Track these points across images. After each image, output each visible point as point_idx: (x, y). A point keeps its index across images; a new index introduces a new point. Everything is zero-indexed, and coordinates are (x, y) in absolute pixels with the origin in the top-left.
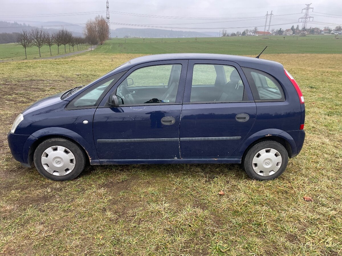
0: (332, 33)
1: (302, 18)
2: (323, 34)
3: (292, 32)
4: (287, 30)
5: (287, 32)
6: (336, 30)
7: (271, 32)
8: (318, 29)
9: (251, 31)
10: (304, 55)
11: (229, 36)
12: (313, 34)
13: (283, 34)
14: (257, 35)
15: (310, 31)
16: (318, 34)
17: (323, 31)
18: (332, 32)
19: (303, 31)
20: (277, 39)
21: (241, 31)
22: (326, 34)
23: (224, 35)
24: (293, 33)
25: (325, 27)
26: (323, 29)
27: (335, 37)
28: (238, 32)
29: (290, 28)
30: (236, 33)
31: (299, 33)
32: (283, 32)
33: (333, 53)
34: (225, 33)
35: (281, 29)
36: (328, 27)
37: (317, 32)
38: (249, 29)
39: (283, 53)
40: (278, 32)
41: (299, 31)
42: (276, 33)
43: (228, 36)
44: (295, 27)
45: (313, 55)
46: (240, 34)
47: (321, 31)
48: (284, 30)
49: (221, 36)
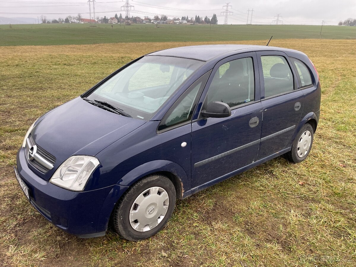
0: (152, 23)
1: (124, 7)
2: (144, 23)
3: (117, 20)
4: (112, 19)
5: (113, 21)
6: (154, 20)
7: (96, 20)
8: (139, 18)
9: (74, 18)
10: (141, 44)
11: (50, 23)
12: (136, 23)
13: (109, 22)
14: (83, 23)
15: (133, 20)
16: (141, 23)
17: (144, 20)
18: (152, 21)
19: (126, 19)
20: (106, 28)
21: (64, 18)
22: (147, 23)
23: (44, 21)
24: (118, 22)
25: (145, 17)
26: (143, 18)
27: (156, 26)
28: (60, 19)
29: (114, 16)
30: (57, 19)
31: (124, 22)
32: (108, 20)
33: (164, 42)
34: (45, 20)
35: (105, 17)
36: (147, 17)
37: (139, 21)
38: (72, 16)
39: (122, 42)
40: (103, 20)
41: (123, 19)
42: (100, 20)
43: (48, 22)
44: (119, 16)
45: (149, 43)
46: (63, 21)
47: (142, 20)
48: (109, 19)
49: (41, 22)
